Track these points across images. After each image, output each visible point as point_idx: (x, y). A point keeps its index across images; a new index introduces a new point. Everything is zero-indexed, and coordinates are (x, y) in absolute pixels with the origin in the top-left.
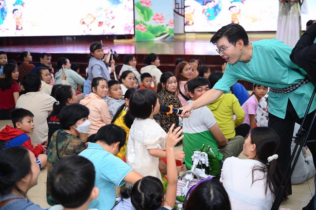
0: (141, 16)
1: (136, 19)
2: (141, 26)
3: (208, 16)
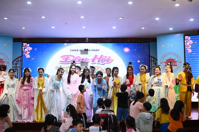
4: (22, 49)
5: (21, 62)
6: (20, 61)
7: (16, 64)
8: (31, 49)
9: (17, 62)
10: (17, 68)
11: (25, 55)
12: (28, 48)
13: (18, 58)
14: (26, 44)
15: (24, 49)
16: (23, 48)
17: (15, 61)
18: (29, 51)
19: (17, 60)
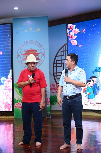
0: (19, 95)
1: (15, 98)
2: (20, 104)
3: (89, 95)
4: (67, 34)
5: (67, 52)
6: (65, 51)
7: (61, 56)
8: (77, 31)
9: (62, 52)
10: (63, 62)
11: (71, 41)
12: (74, 31)
13: (62, 47)
14: (71, 25)
15: (70, 33)
16: (68, 31)
17: (60, 52)
18: (75, 35)
19: (62, 50)
